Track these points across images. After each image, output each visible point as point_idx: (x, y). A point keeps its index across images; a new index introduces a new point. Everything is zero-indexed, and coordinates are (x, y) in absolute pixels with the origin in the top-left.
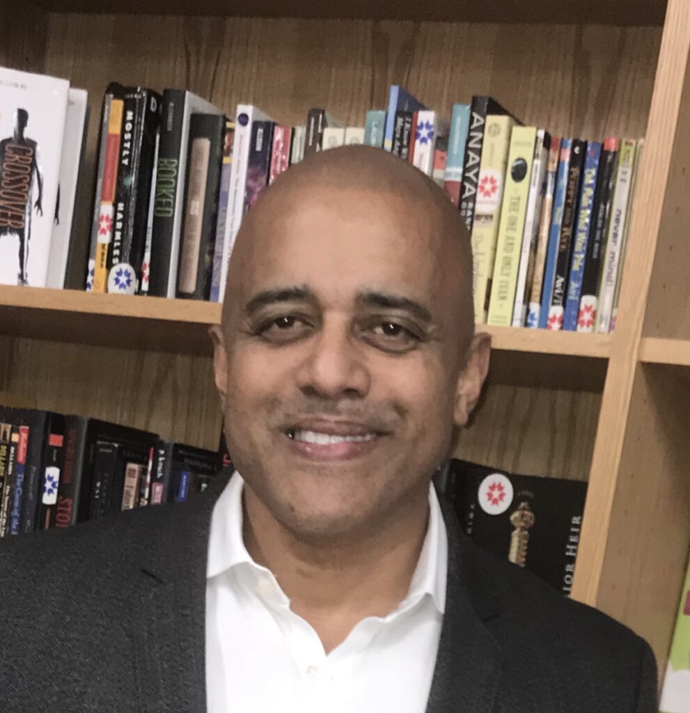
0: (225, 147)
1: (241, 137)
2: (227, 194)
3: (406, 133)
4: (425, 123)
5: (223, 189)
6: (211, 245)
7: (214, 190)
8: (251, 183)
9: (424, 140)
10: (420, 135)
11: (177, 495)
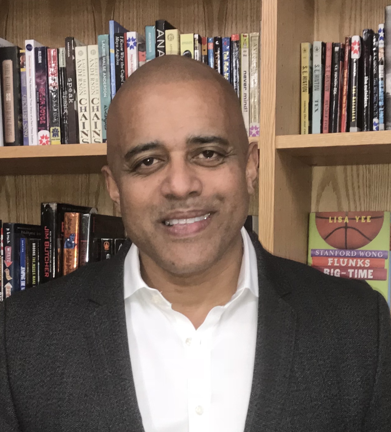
0: (21, 63)
1: (30, 57)
2: (25, 88)
3: (121, 44)
4: (131, 38)
5: (23, 85)
6: (20, 116)
7: (18, 86)
8: (38, 81)
9: (132, 47)
10: (129, 44)
11: (20, 251)
